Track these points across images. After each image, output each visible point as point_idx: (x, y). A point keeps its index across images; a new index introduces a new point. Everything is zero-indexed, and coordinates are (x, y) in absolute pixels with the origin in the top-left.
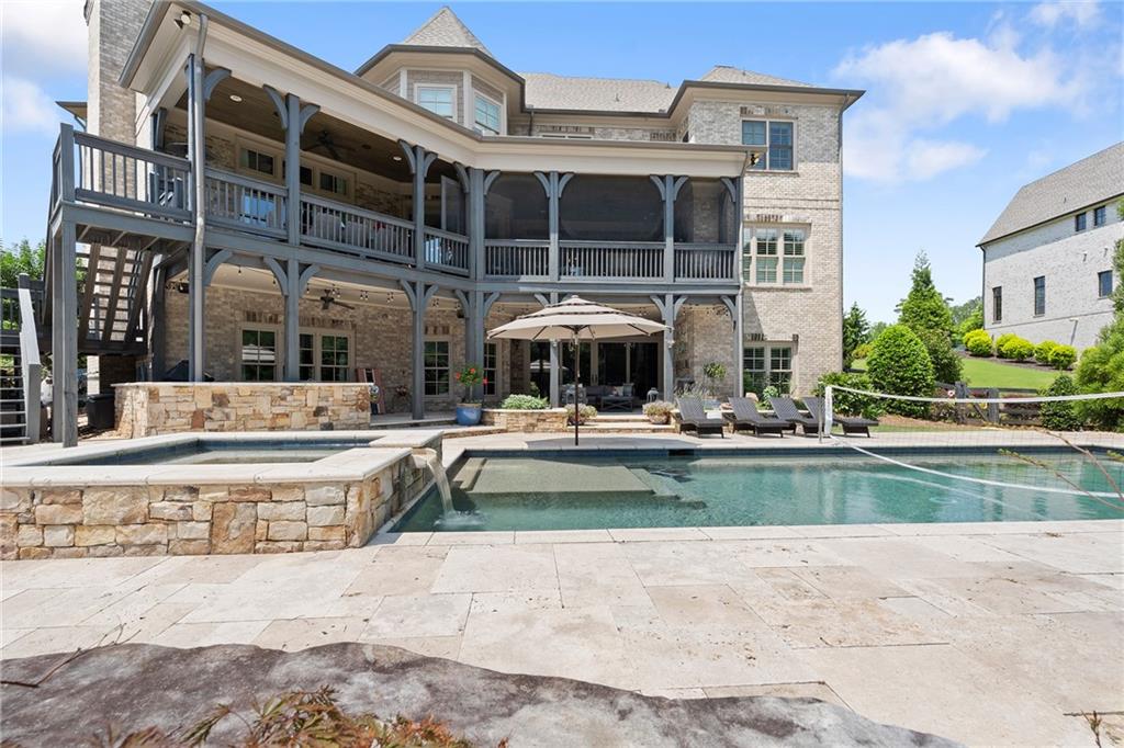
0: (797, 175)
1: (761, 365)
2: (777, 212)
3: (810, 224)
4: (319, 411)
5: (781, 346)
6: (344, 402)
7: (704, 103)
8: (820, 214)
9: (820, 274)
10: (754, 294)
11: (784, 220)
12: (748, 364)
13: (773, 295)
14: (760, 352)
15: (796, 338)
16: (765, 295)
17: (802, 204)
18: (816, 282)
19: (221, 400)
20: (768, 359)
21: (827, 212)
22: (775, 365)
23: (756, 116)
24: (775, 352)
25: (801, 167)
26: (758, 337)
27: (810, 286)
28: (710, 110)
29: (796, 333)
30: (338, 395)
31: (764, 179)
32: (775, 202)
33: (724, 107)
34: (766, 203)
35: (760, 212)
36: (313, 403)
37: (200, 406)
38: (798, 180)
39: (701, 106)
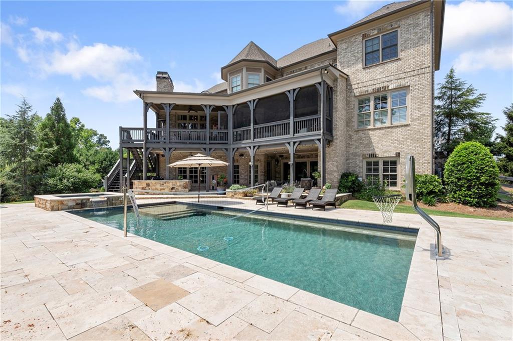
0: (400, 59)
1: (377, 170)
2: (386, 84)
3: (409, 86)
4: (173, 188)
5: (390, 160)
6: (180, 186)
7: (343, 40)
8: (416, 79)
9: (416, 114)
10: (370, 132)
11: (390, 88)
12: (369, 170)
13: (383, 131)
14: (376, 163)
15: (398, 155)
16: (378, 132)
17: (403, 76)
18: (413, 120)
19: (148, 185)
20: (381, 167)
21: (421, 76)
22: (385, 170)
23: (372, 36)
24: (385, 163)
25: (401, 55)
26: (373, 155)
27: (409, 123)
28: (345, 42)
29: (398, 151)
30: (178, 184)
31: (376, 68)
32: (383, 80)
33: (353, 38)
34: (379, 81)
35: (374, 87)
36: (171, 186)
37: (144, 186)
38: (400, 63)
39: (341, 42)
